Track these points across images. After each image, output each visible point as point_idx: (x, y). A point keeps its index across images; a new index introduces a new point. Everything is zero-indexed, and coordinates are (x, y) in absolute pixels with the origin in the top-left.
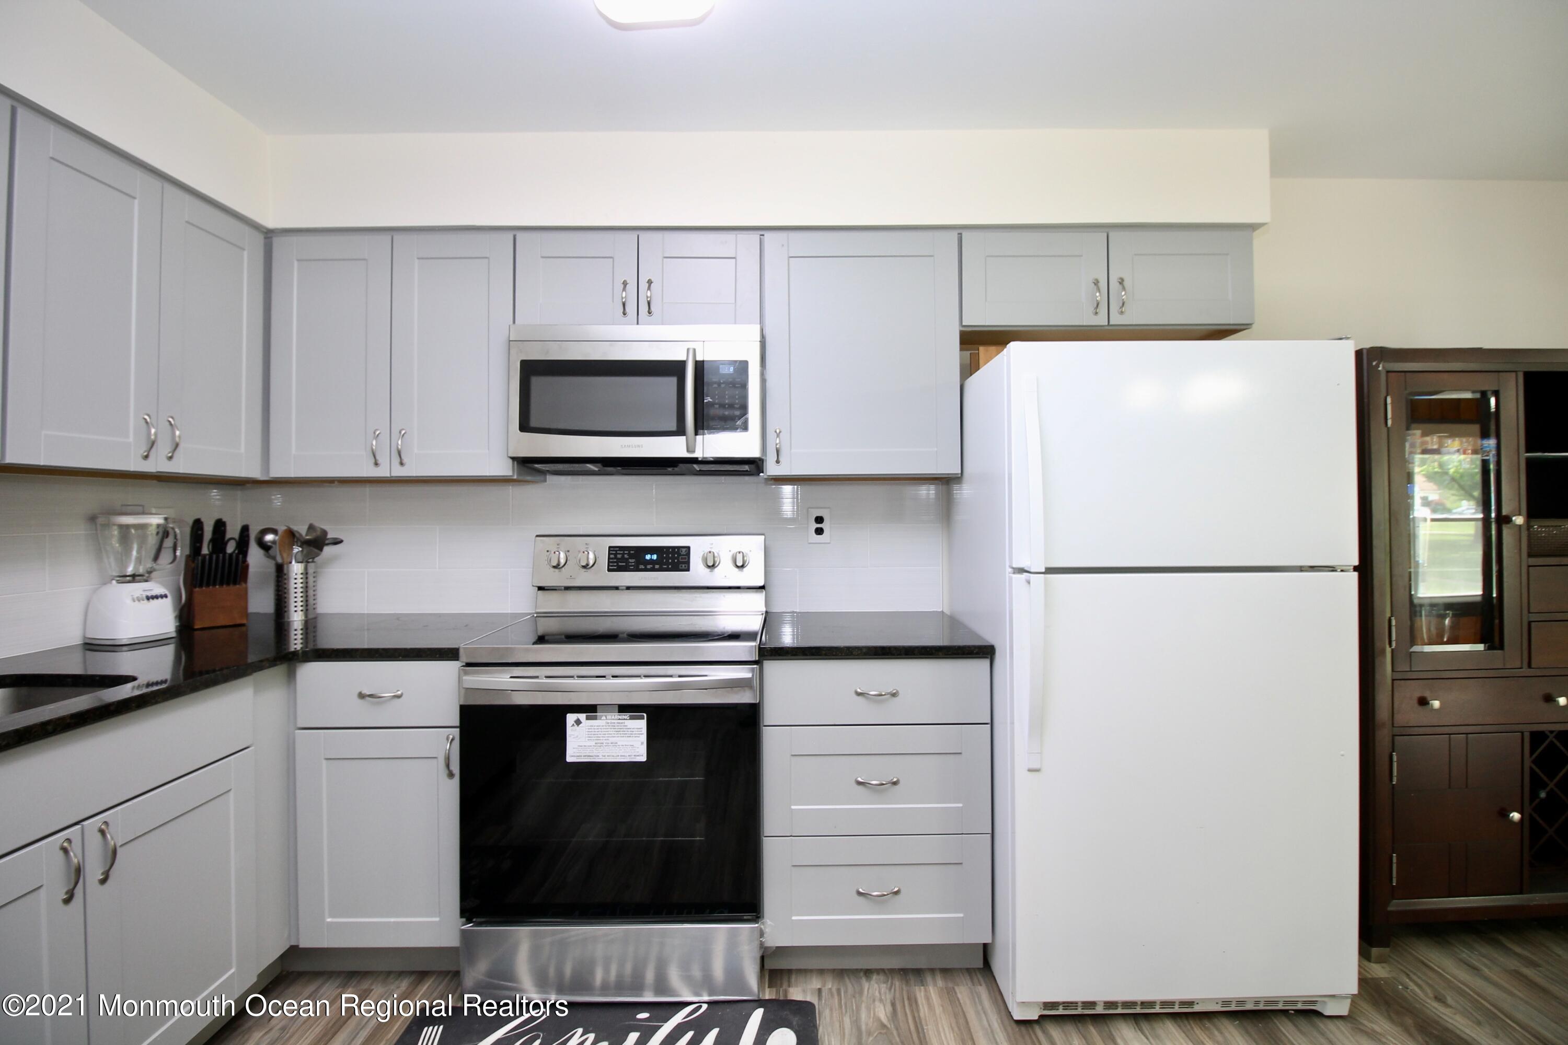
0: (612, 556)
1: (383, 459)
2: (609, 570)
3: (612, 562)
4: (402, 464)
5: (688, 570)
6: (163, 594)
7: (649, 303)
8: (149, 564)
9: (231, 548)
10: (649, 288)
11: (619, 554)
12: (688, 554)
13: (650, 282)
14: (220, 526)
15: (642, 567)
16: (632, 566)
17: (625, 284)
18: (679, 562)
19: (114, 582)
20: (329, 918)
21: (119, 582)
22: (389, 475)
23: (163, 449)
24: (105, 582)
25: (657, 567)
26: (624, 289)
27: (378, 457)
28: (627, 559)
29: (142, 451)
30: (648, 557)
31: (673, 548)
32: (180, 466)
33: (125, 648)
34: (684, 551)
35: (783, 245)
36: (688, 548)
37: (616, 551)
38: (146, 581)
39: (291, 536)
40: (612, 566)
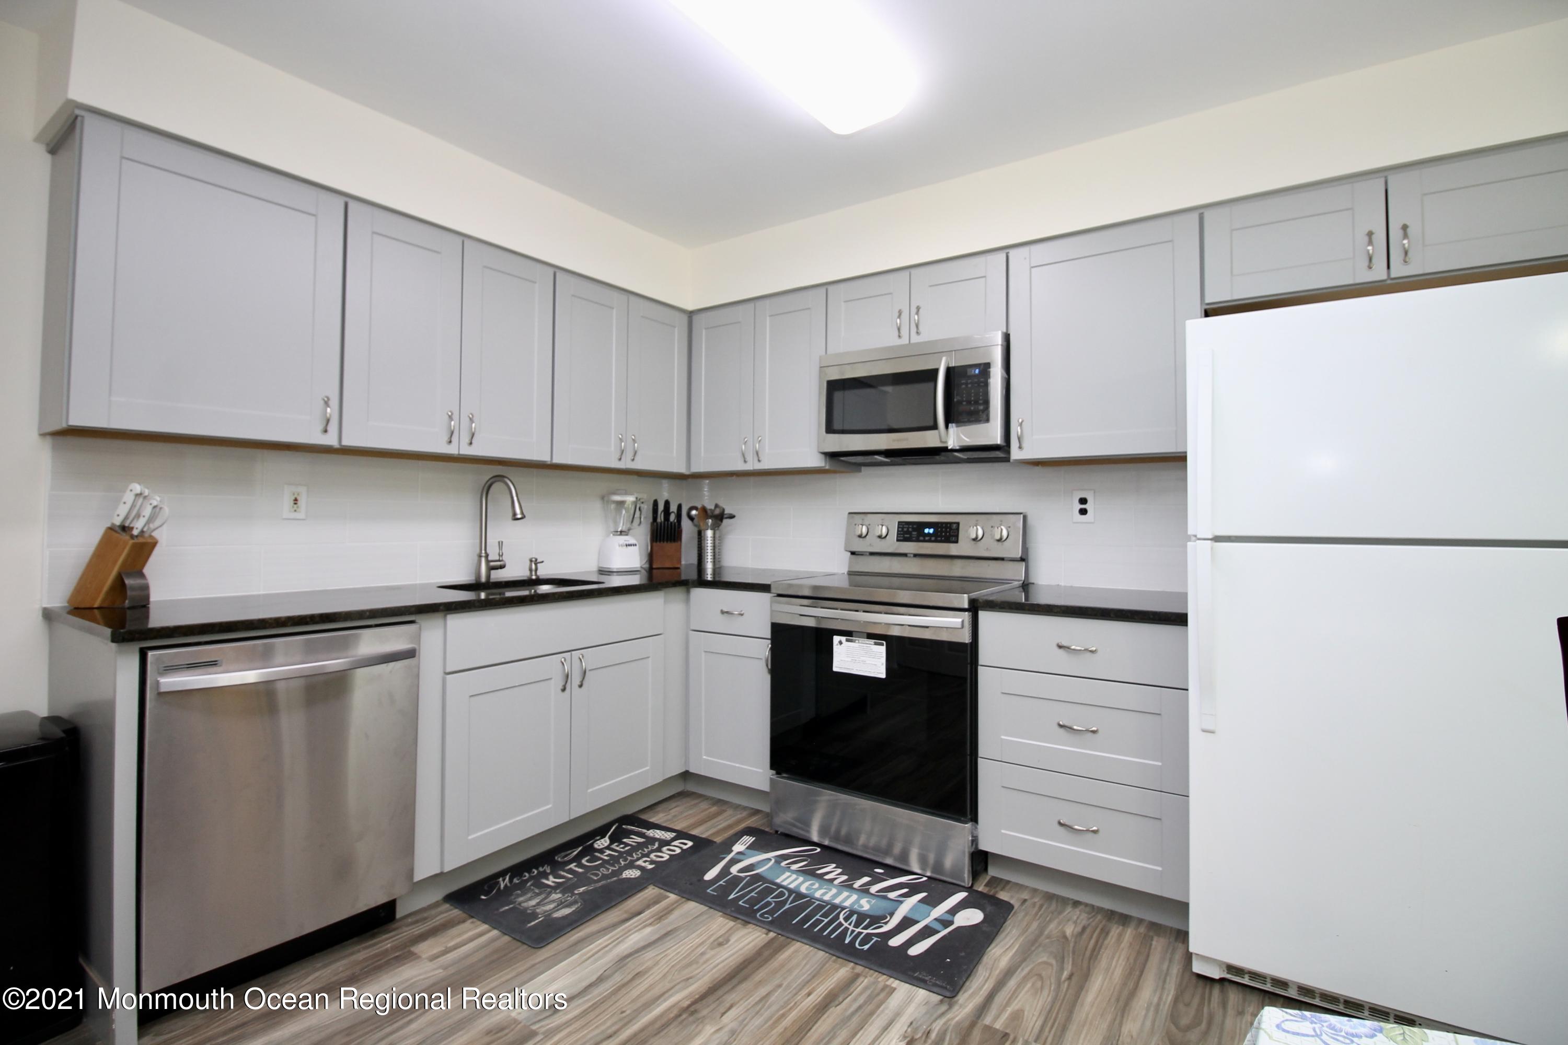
0: (900, 529)
1: (750, 457)
2: (898, 540)
3: (899, 534)
4: (759, 461)
5: (957, 542)
6: (634, 544)
7: (917, 326)
8: (629, 525)
9: (672, 518)
10: (917, 313)
11: (905, 528)
12: (958, 529)
13: (918, 308)
14: (667, 503)
15: (921, 538)
16: (914, 537)
17: (900, 313)
18: (950, 536)
19: (612, 535)
20: (705, 756)
21: (614, 535)
22: (752, 469)
23: (629, 455)
24: (608, 536)
25: (933, 539)
26: (899, 316)
27: (746, 457)
28: (911, 532)
29: (618, 456)
30: (926, 531)
31: (947, 523)
32: (638, 465)
33: (615, 574)
34: (954, 526)
35: (1025, 259)
36: (958, 524)
37: (903, 525)
38: (627, 535)
39: (704, 510)
40: (900, 537)
